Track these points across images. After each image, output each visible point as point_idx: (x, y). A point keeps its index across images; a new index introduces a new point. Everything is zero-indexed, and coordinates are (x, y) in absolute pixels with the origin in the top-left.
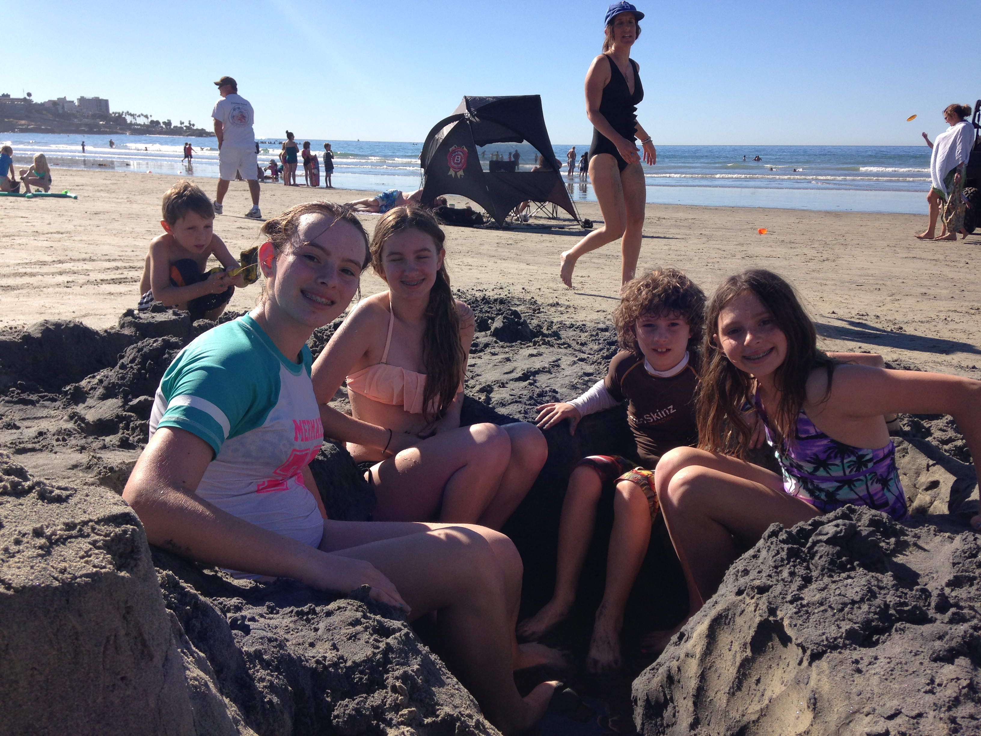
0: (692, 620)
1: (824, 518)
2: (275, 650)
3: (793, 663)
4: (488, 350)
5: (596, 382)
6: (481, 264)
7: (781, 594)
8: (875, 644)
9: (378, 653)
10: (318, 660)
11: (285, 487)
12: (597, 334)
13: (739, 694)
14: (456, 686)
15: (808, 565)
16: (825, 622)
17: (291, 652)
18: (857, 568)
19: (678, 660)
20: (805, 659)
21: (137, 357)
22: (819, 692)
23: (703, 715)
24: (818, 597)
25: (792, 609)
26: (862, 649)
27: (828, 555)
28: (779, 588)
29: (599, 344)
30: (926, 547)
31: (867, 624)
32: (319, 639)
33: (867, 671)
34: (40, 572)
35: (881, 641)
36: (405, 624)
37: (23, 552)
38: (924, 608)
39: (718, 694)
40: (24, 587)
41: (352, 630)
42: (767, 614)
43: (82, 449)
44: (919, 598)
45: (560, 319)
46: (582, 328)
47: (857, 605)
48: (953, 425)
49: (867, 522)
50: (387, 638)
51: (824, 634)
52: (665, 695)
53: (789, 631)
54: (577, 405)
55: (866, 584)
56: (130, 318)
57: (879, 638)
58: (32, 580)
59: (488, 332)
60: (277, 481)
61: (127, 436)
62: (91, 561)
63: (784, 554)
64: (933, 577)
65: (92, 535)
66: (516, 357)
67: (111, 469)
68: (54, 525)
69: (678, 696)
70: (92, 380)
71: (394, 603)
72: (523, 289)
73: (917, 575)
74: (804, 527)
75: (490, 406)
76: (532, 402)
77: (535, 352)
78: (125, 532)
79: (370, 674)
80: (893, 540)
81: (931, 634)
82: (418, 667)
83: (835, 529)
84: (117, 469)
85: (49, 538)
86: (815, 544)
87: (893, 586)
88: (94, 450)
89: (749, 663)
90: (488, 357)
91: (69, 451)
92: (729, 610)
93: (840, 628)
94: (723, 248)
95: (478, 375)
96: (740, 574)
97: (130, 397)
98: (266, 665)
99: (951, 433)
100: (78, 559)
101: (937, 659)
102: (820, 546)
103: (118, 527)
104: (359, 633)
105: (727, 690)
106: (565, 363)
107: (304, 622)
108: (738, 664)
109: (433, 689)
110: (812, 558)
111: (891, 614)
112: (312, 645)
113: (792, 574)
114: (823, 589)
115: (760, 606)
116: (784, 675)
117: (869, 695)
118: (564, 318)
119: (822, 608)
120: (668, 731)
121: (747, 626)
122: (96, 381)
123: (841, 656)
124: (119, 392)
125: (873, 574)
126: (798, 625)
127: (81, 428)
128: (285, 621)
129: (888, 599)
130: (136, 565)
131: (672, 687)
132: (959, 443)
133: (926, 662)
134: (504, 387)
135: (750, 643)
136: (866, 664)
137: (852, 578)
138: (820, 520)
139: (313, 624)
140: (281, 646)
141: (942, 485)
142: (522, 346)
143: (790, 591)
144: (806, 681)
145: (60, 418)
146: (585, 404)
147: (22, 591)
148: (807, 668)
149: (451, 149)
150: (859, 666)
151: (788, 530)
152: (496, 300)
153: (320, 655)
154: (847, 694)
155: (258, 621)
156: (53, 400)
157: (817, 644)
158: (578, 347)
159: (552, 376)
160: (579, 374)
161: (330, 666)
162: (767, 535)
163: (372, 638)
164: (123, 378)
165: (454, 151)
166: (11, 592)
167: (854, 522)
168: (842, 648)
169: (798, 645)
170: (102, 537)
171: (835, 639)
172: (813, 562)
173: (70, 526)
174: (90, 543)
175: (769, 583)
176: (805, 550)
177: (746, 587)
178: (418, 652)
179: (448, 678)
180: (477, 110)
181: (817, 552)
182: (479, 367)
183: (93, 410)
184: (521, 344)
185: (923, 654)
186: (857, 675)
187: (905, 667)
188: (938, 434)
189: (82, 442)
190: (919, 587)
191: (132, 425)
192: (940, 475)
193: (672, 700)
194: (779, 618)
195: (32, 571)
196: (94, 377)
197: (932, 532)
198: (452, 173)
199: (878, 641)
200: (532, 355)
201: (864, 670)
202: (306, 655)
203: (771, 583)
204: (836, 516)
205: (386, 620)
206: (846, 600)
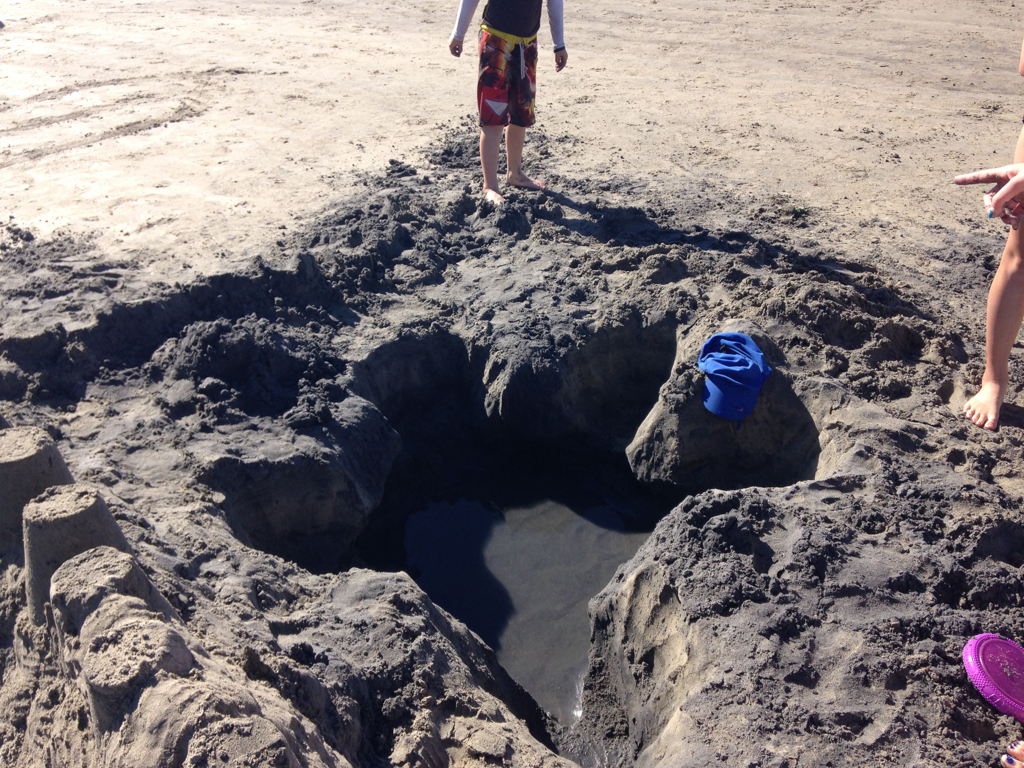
2: (345, 676)
3: (682, 619)
4: (492, 250)
7: (680, 567)
8: (729, 615)
9: (407, 657)
10: (371, 671)
13: (651, 626)
15: (701, 544)
16: (702, 595)
17: (354, 672)
18: (731, 552)
19: (616, 595)
20: (687, 618)
21: (198, 340)
22: (692, 644)
23: (630, 635)
24: (701, 574)
25: (684, 582)
26: (721, 617)
27: (714, 539)
28: (680, 562)
30: (786, 526)
31: (726, 601)
32: (370, 649)
33: (721, 635)
35: (734, 612)
38: (765, 591)
39: (640, 623)
41: (390, 639)
42: (669, 582)
43: (176, 444)
47: (722, 586)
50: (412, 642)
51: (700, 604)
52: (608, 616)
53: (680, 598)
57: (733, 610)
61: (205, 419)
63: (687, 534)
64: (783, 556)
66: (516, 263)
67: (203, 469)
69: (616, 619)
70: (163, 353)
73: (773, 553)
76: (527, 335)
79: (404, 673)
81: (764, 612)
82: (432, 665)
83: (720, 522)
84: (207, 469)
86: (707, 530)
87: (750, 570)
88: (185, 444)
89: (658, 608)
90: (492, 262)
91: (167, 447)
92: (649, 569)
93: (710, 601)
95: (481, 295)
96: (660, 537)
97: (199, 379)
98: (341, 692)
101: (761, 632)
102: (710, 532)
104: (394, 641)
105: (645, 622)
107: (360, 632)
108: (652, 608)
109: (442, 677)
110: (704, 539)
111: (744, 593)
112: (366, 655)
113: (690, 550)
114: (706, 568)
115: (666, 573)
116: (677, 623)
117: (718, 653)
119: (702, 584)
120: (610, 638)
121: (658, 584)
122: (166, 355)
123: (707, 622)
124: (189, 375)
125: (741, 556)
126: (686, 594)
127: (168, 416)
129: (743, 583)
131: (613, 613)
133: (755, 634)
134: (504, 309)
135: (660, 596)
136: (722, 629)
137: (725, 561)
143: (686, 566)
144: (686, 633)
148: (688, 626)
150: (717, 631)
153: (372, 665)
154: (706, 650)
156: (137, 377)
157: (695, 611)
159: (546, 293)
161: (378, 673)
162: (684, 503)
163: (403, 645)
164: (190, 361)
168: (709, 616)
169: (684, 608)
171: (706, 609)
172: (705, 542)
175: (674, 556)
176: (701, 532)
177: (661, 554)
179: (455, 661)
181: (707, 536)
183: (171, 390)
185: (755, 627)
186: (714, 637)
187: (743, 636)
188: (852, 368)
189: (174, 435)
191: (206, 407)
193: (612, 620)
194: (676, 586)
196: (163, 350)
199: (732, 612)
200: (530, 260)
201: (719, 634)
202: (363, 668)
203: (676, 556)
206: (716, 581)
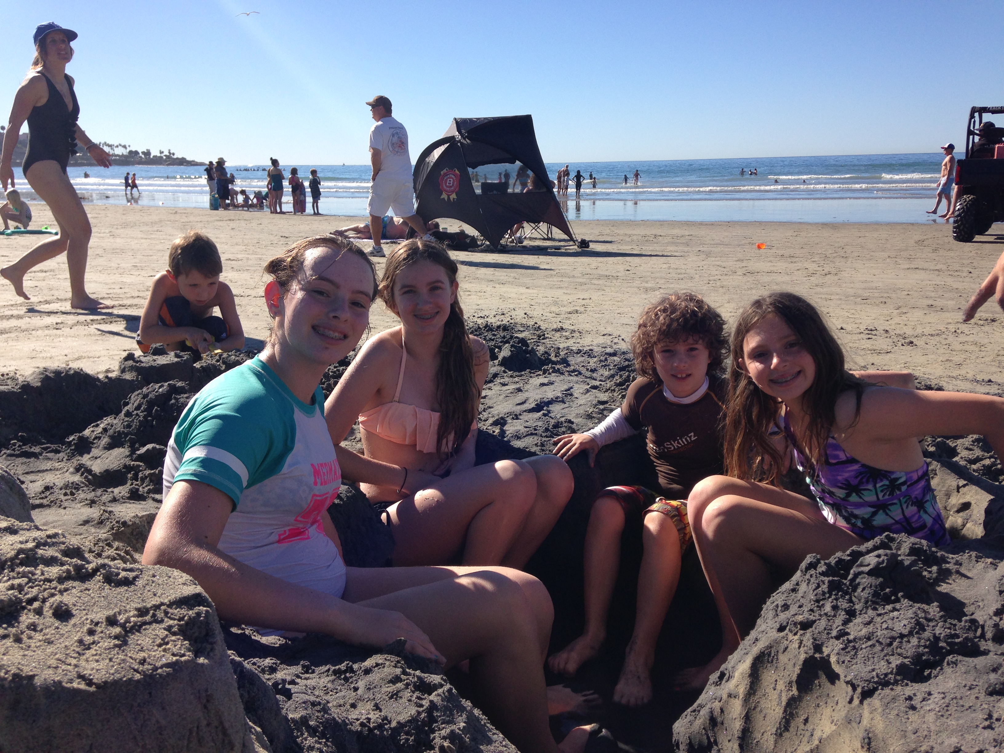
0: (733, 659)
1: (863, 548)
2: (319, 714)
3: (843, 702)
4: (498, 380)
5: (611, 410)
6: (479, 289)
7: (825, 629)
8: (926, 679)
9: (423, 711)
10: (362, 722)
11: (306, 536)
12: (606, 360)
13: (786, 735)
14: (504, 743)
15: (851, 598)
16: (873, 658)
17: (336, 716)
18: (902, 600)
19: (720, 701)
20: (855, 697)
21: (142, 403)
22: (873, 731)
24: (864, 631)
25: (838, 645)
26: (914, 684)
27: (871, 587)
28: (823, 623)
29: (610, 370)
30: (969, 574)
31: (917, 658)
32: (361, 699)
33: (922, 707)
34: (120, 664)
35: (933, 675)
36: (445, 678)
37: (99, 643)
38: (976, 640)
39: (765, 735)
40: (106, 683)
41: (392, 688)
42: (812, 651)
43: (92, 503)
44: (968, 629)
45: (566, 345)
46: (590, 354)
47: (905, 639)
48: (979, 443)
49: (907, 551)
50: (430, 694)
51: (873, 670)
52: (708, 738)
53: (837, 668)
54: (595, 436)
55: (913, 616)
56: (130, 363)
57: (931, 672)
58: (113, 674)
59: (496, 362)
60: (298, 529)
61: (137, 487)
62: (169, 649)
63: (825, 587)
64: (979, 606)
65: (166, 619)
66: (527, 387)
67: (124, 524)
68: (126, 611)
69: (723, 738)
70: (96, 429)
71: (429, 655)
72: (525, 314)
73: (963, 605)
74: (843, 558)
75: (505, 439)
76: (548, 433)
77: (546, 381)
78: (198, 614)
79: (417, 735)
80: (935, 568)
81: (985, 667)
82: (464, 725)
83: (877, 559)
84: (130, 523)
85: (123, 626)
86: (856, 575)
87: (941, 617)
88: (104, 503)
89: (795, 702)
90: (498, 388)
91: (79, 505)
92: (771, 647)
93: (890, 663)
94: (724, 264)
95: (490, 407)
96: (780, 608)
97: (137, 446)
98: (313, 731)
99: (978, 453)
100: (156, 648)
101: (992, 693)
102: (862, 578)
103: (191, 609)
104: (400, 691)
105: (774, 730)
106: (578, 391)
107: (343, 682)
108: (784, 704)
109: (481, 747)
110: (855, 590)
111: (941, 647)
112: (353, 706)
113: (835, 608)
114: (869, 623)
115: (804, 642)
116: (834, 714)
117: (926, 733)
118: (570, 343)
119: (870, 643)
121: (792, 663)
122: (100, 429)
123: (893, 693)
124: (125, 441)
125: (919, 605)
126: (846, 662)
127: (88, 481)
128: (322, 680)
129: (938, 631)
130: (212, 650)
131: (716, 729)
132: (987, 462)
133: (982, 696)
134: (517, 419)
135: (796, 682)
136: (920, 700)
137: (898, 610)
138: (859, 549)
139: (352, 683)
140: (325, 710)
141: (973, 506)
142: (532, 375)
143: (835, 626)
144: (858, 720)
145: (65, 470)
146: (602, 434)
147: (104, 686)
148: (859, 707)
149: (442, 173)
150: (913, 702)
151: (827, 561)
152: (499, 327)
153: (364, 717)
154: (903, 733)
155: (298, 684)
156: (57, 452)
157: (867, 681)
158: (589, 374)
159: (566, 405)
160: (594, 402)
161: (375, 728)
162: (804, 567)
163: (415, 696)
164: (129, 426)
165: (446, 175)
166: (93, 689)
167: (894, 551)
168: (893, 684)
169: (847, 683)
170: (176, 622)
171: (886, 675)
172: (856, 594)
173: (142, 612)
174: (165, 629)
175: (812, 618)
176: (846, 582)
177: (788, 623)
178: (462, 709)
179: (494, 734)
180: (468, 132)
181: (859, 584)
182: (490, 399)
183: (99, 461)
184: (531, 373)
185: (978, 688)
186: (911, 712)
187: (961, 702)
188: (964, 453)
189: (91, 495)
190: (968, 618)
191: (140, 475)
192: (971, 496)
193: (716, 743)
194: (825, 654)
195: (111, 664)
196: (97, 426)
197: (973, 558)
198: (444, 196)
199: (929, 675)
200: (543, 385)
201: (918, 706)
202: (350, 717)
203: (814, 618)
204: (874, 545)
205: (426, 675)
206: (894, 634)
